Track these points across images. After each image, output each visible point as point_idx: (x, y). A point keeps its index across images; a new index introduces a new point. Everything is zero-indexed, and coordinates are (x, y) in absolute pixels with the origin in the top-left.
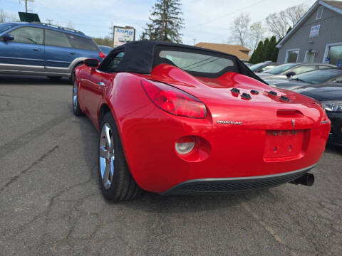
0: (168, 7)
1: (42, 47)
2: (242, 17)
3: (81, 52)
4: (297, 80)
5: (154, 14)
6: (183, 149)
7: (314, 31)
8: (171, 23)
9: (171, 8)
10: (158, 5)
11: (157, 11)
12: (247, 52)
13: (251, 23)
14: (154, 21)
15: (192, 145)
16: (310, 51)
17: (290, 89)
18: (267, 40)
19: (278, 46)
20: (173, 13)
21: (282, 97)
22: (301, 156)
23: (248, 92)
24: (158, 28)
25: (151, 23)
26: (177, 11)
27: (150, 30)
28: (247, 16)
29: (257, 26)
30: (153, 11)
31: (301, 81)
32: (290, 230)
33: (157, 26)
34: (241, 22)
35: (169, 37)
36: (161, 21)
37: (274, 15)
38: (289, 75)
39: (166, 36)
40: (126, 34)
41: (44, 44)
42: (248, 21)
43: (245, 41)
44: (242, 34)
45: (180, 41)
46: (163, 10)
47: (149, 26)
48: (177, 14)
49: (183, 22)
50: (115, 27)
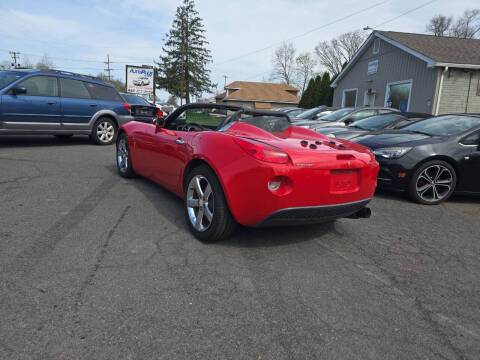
0: (188, 35)
1: (58, 100)
2: (285, 47)
3: (102, 103)
4: (356, 127)
5: (169, 44)
6: (273, 187)
7: (372, 68)
8: (194, 56)
9: (192, 37)
10: (174, 32)
11: (173, 39)
12: (295, 92)
13: (296, 55)
14: (170, 53)
15: (279, 184)
16: (370, 91)
17: (347, 138)
18: (318, 78)
19: (332, 85)
20: (195, 43)
21: (340, 146)
22: (357, 189)
23: (314, 143)
24: (176, 63)
25: (166, 55)
26: (200, 39)
27: (165, 65)
28: (291, 45)
29: (304, 59)
30: (167, 39)
31: (360, 128)
32: (355, 253)
33: (174, 60)
34: (284, 53)
35: (191, 73)
36: (179, 53)
37: (324, 43)
38: (347, 122)
39: (187, 73)
40: (143, 75)
41: (59, 96)
42: (292, 53)
43: (291, 78)
44: (287, 69)
45: (207, 79)
46: (181, 38)
47: (163, 59)
48: (201, 44)
49: (209, 54)
50: (127, 66)
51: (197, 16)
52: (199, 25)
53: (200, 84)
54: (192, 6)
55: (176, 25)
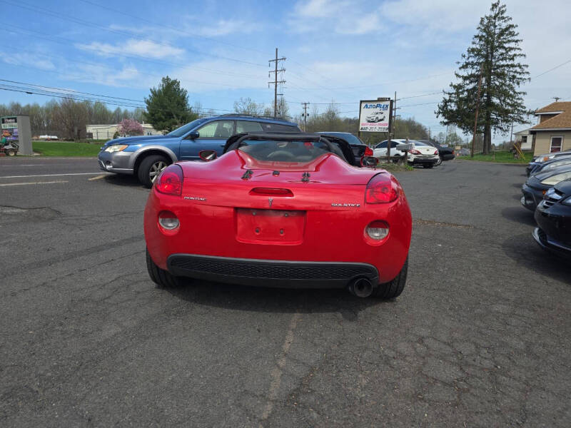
0: (493, 49)
5: (465, 67)
8: (501, 76)
9: (500, 51)
10: (473, 50)
11: (471, 60)
14: (465, 78)
20: (505, 59)
24: (473, 89)
25: (460, 81)
27: (458, 93)
30: (463, 61)
33: (471, 86)
35: (495, 100)
39: (489, 100)
40: (378, 110)
45: (519, 105)
46: (483, 56)
47: (455, 87)
48: (513, 59)
49: (526, 70)
50: (361, 102)
51: (510, 22)
52: (512, 34)
53: (507, 112)
54: (503, 12)
55: (477, 40)
